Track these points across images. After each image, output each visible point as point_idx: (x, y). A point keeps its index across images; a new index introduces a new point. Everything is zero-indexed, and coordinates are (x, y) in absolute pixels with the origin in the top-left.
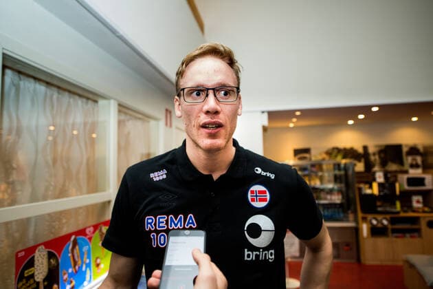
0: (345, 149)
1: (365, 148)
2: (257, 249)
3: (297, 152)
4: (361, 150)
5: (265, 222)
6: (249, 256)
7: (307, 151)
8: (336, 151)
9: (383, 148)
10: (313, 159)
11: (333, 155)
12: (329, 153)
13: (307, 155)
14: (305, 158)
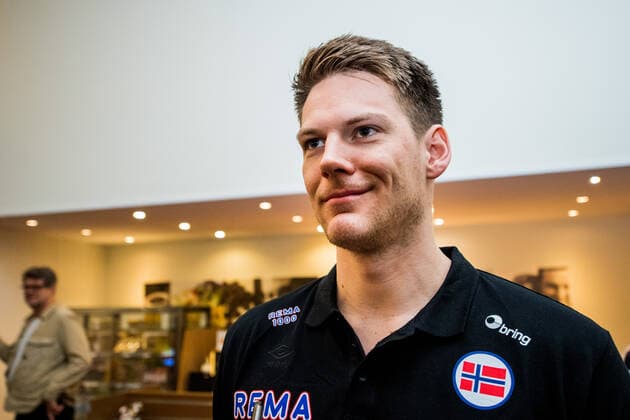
0: (225, 285)
1: (257, 283)
3: (150, 289)
4: (250, 288)
7: (164, 287)
8: (210, 288)
10: (174, 303)
11: (206, 295)
12: (198, 292)
13: (163, 295)
14: (160, 300)
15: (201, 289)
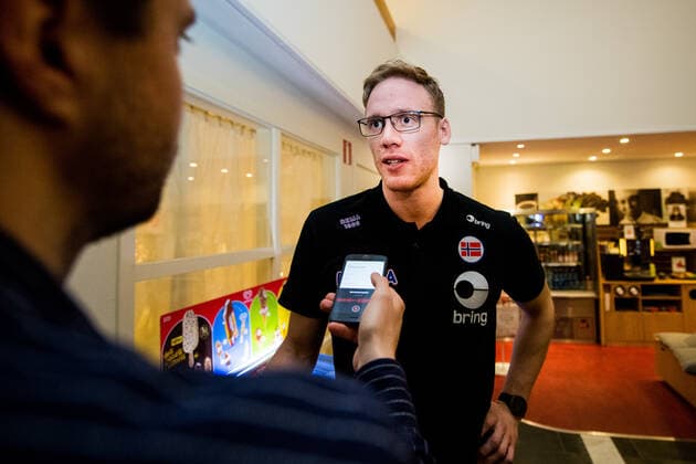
0: (584, 194)
1: (611, 193)
2: (468, 311)
3: (519, 198)
4: (606, 197)
5: (478, 280)
6: (458, 318)
7: (533, 197)
8: (572, 197)
9: (635, 194)
10: (541, 208)
11: (569, 202)
12: (562, 200)
13: (533, 203)
14: (531, 206)
15: (564, 198)
